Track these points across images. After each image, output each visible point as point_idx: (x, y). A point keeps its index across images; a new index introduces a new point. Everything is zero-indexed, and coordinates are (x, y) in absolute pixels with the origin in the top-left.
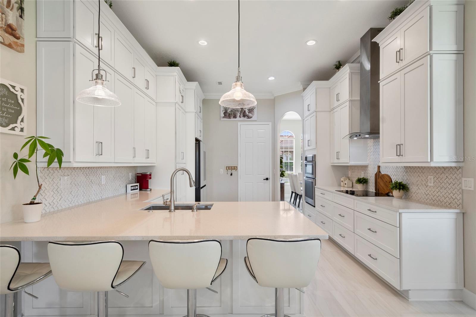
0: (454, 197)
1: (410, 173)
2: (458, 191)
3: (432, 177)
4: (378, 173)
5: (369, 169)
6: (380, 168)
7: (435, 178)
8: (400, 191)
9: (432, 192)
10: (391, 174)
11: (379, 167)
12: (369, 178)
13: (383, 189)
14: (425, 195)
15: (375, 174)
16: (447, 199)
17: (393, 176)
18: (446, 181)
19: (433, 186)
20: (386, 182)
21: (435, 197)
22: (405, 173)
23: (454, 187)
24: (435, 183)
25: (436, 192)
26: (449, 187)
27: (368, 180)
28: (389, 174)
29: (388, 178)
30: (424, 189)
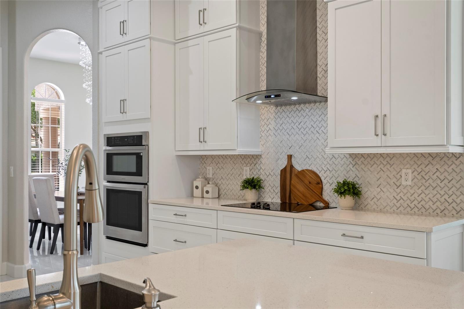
0: (450, 200)
1: (363, 166)
2: (457, 191)
3: (410, 171)
4: (288, 169)
5: (263, 162)
6: (293, 159)
7: (416, 173)
8: (345, 197)
9: (409, 195)
10: (320, 169)
11: (290, 157)
12: (262, 177)
13: (303, 195)
14: (395, 201)
15: (282, 171)
16: (438, 204)
17: (323, 172)
18: (435, 175)
19: (410, 185)
20: (310, 183)
21: (416, 202)
22: (351, 166)
23: (450, 185)
24: (416, 180)
25: (416, 195)
26: (442, 185)
27: (262, 181)
28: (315, 169)
29: (314, 177)
30: (392, 191)
